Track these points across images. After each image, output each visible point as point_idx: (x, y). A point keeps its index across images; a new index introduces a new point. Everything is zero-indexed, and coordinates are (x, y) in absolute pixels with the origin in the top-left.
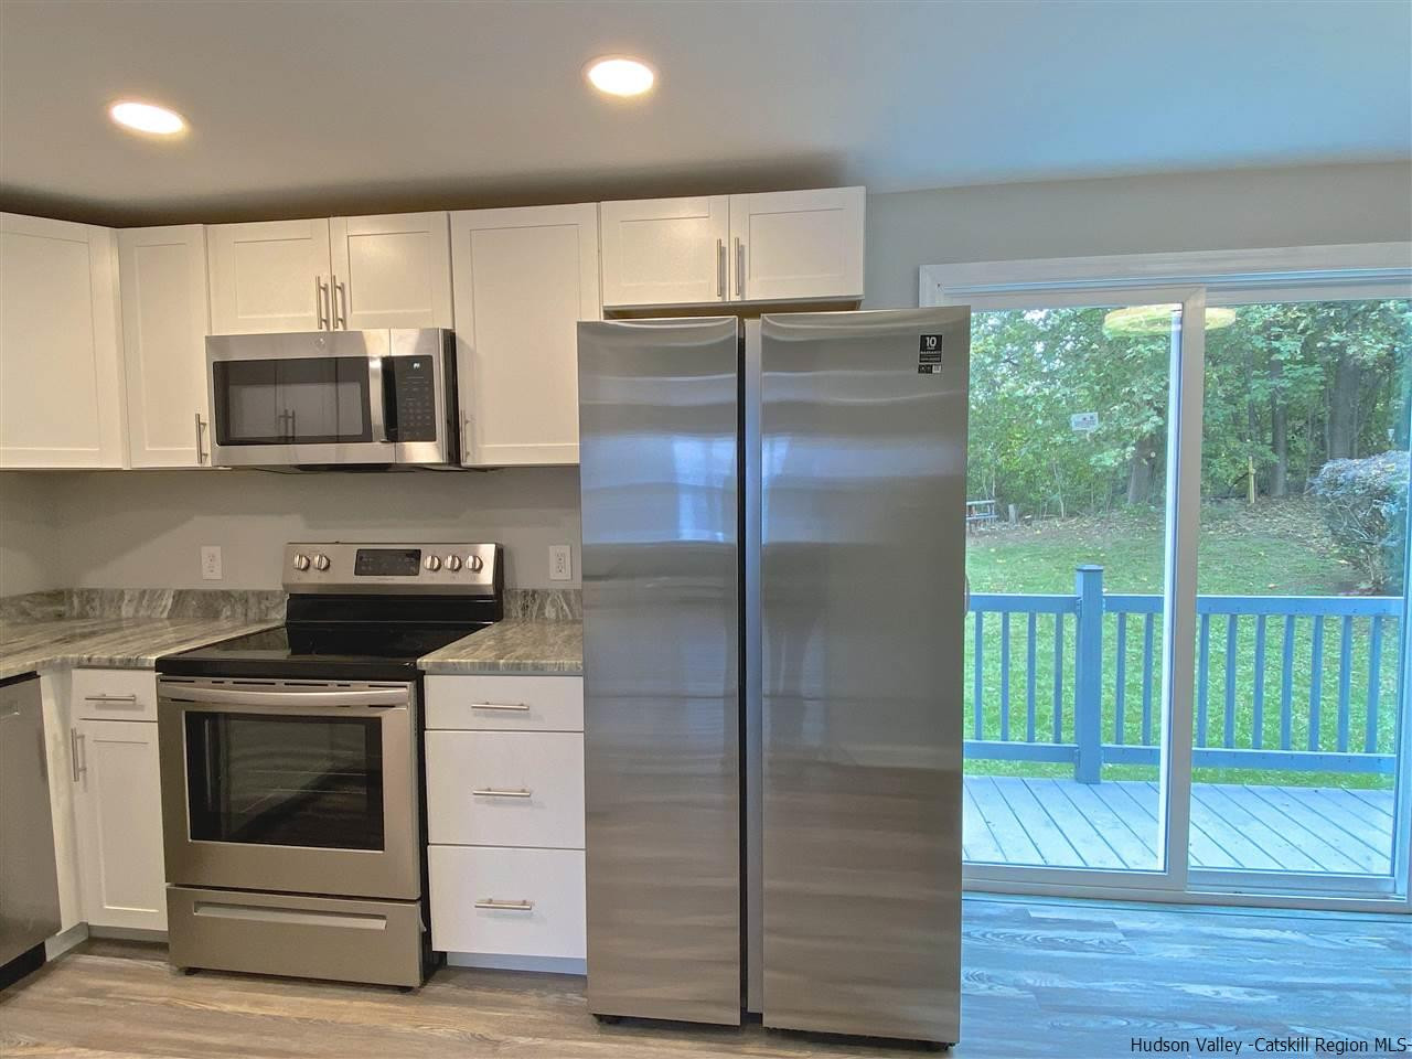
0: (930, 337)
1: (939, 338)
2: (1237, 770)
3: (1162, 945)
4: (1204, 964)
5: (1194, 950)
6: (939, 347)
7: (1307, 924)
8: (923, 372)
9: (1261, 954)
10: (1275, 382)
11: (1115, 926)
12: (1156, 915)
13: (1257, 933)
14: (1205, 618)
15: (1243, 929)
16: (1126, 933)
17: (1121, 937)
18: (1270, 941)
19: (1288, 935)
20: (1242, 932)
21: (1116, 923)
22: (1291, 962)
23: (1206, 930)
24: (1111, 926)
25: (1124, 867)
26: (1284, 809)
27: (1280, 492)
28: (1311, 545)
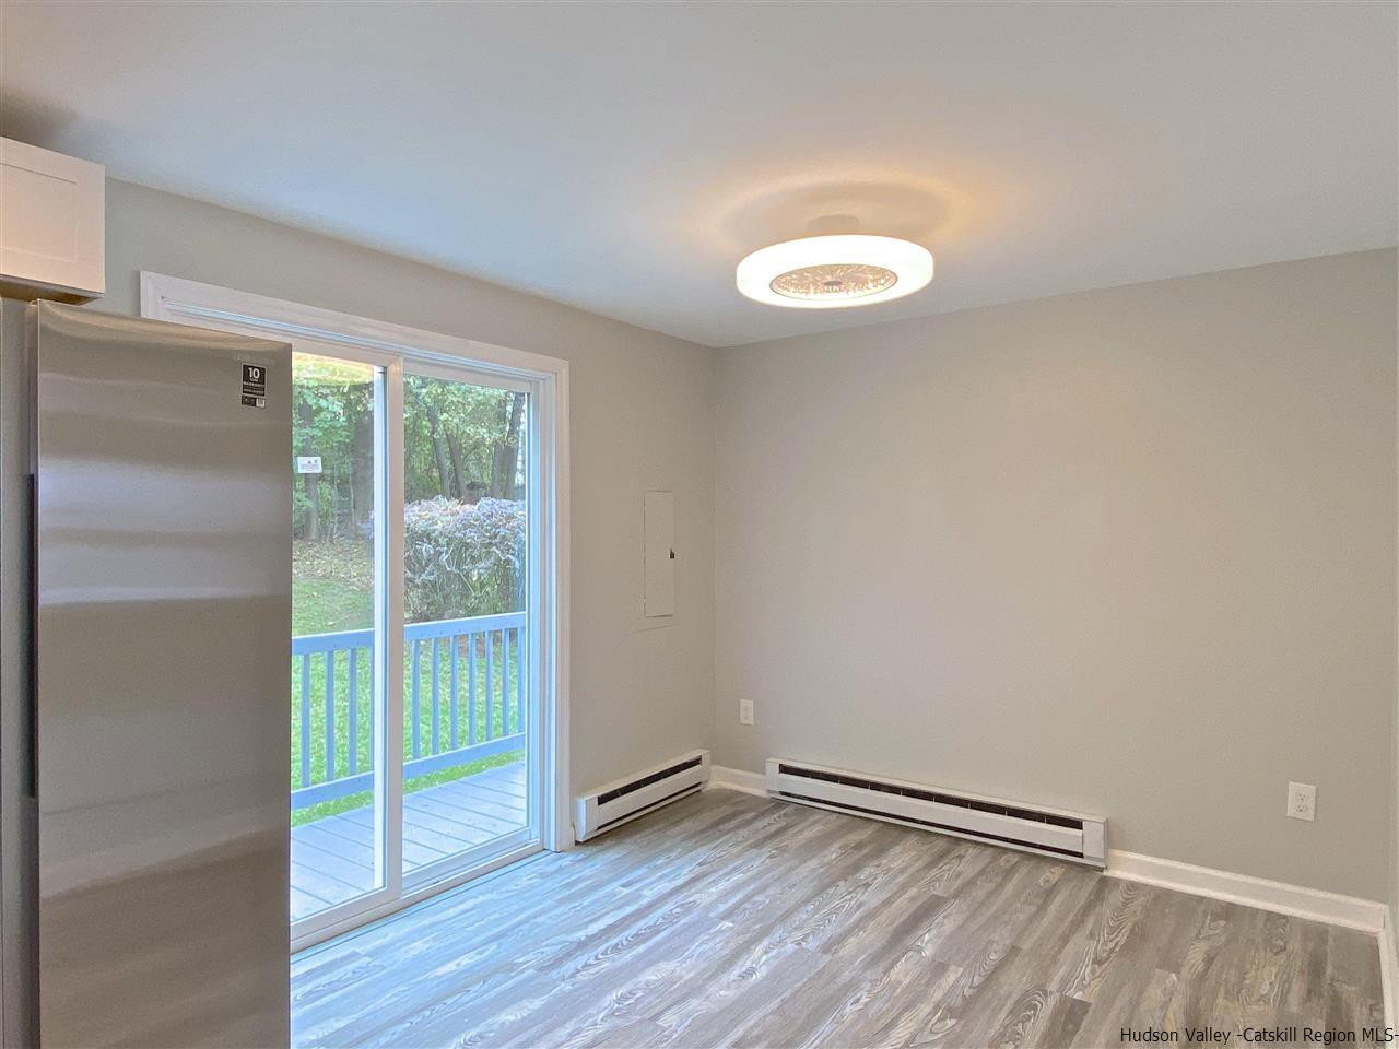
0: (253, 368)
1: (262, 371)
2: (354, 796)
3: (402, 950)
4: (439, 949)
5: (426, 942)
6: (262, 380)
7: (488, 885)
8: (246, 404)
9: (471, 921)
10: (308, 430)
11: (358, 953)
12: (386, 929)
13: (462, 907)
14: (307, 658)
15: (449, 910)
16: (369, 955)
17: (368, 959)
18: (473, 909)
19: (481, 898)
20: (452, 912)
21: (358, 950)
22: (492, 917)
23: (426, 922)
24: (354, 956)
25: (329, 905)
26: (424, 809)
27: (313, 536)
28: (353, 584)
